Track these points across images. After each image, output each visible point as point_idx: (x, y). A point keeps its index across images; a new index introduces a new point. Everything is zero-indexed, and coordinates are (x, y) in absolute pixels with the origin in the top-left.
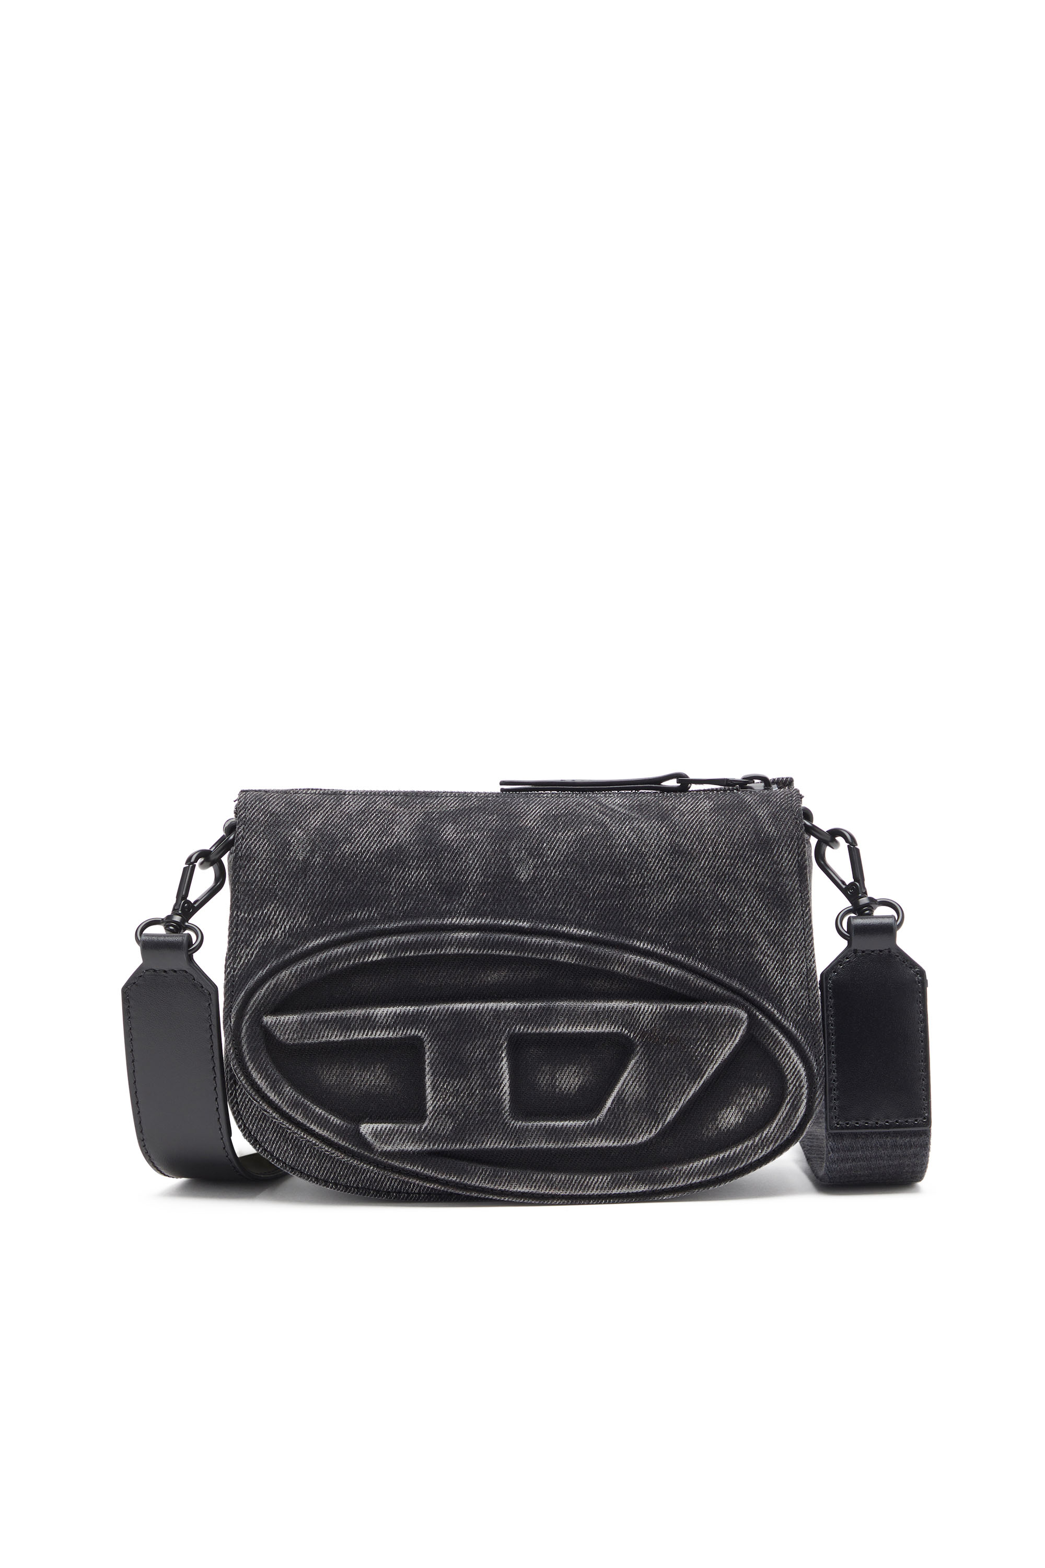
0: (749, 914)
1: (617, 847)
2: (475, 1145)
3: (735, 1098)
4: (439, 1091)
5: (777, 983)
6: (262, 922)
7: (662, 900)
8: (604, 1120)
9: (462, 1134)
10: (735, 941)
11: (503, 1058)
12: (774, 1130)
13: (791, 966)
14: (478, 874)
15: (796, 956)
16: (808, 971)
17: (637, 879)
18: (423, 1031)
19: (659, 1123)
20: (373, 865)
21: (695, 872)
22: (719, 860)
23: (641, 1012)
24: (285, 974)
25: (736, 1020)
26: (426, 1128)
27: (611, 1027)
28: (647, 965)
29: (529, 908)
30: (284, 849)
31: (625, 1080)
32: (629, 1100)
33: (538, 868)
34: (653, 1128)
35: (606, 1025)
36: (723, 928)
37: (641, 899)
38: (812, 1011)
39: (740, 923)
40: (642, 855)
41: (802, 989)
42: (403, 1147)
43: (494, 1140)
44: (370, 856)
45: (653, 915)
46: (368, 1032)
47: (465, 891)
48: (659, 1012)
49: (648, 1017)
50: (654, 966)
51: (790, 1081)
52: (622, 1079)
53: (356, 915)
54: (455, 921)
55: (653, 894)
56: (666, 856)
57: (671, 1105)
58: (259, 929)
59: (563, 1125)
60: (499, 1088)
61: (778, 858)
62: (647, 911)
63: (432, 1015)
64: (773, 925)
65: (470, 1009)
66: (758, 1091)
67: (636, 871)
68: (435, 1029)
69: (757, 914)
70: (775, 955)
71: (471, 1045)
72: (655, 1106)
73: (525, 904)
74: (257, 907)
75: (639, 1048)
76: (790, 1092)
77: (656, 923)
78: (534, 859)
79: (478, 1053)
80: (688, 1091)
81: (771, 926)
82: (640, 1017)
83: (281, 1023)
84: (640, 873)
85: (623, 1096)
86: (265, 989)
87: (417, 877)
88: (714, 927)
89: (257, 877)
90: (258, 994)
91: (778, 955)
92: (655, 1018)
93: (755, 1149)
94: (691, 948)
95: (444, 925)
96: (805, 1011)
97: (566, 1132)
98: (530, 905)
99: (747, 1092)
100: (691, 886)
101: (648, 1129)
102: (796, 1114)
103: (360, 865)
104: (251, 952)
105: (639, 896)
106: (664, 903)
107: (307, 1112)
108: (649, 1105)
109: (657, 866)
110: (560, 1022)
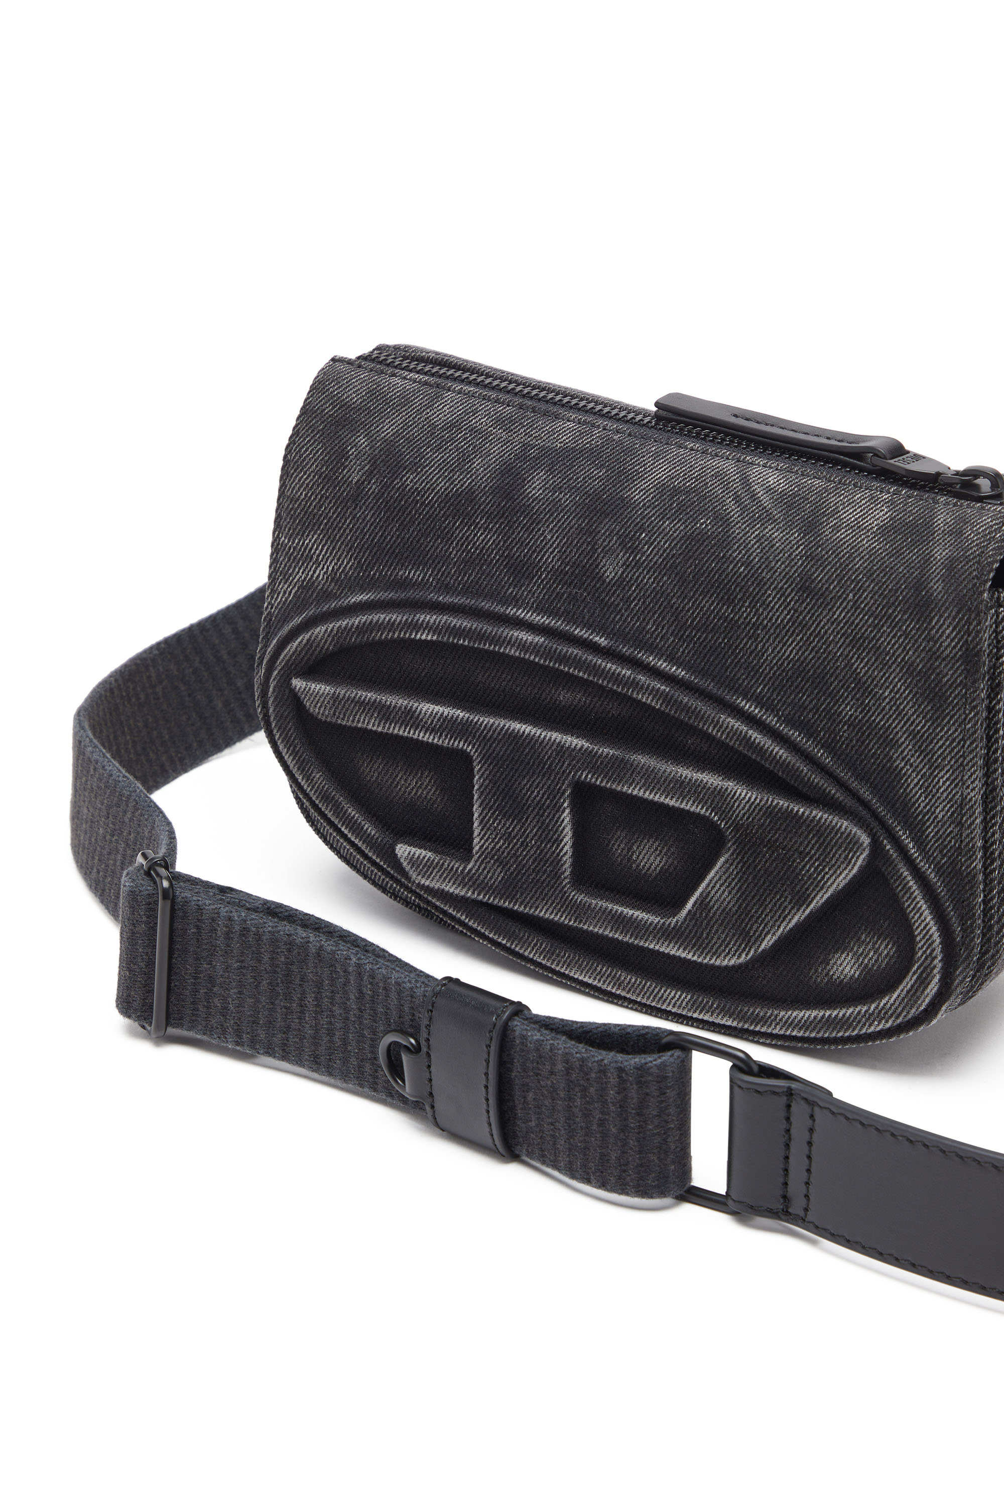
0: (891, 700)
1: (731, 562)
2: (528, 909)
3: (852, 943)
4: (488, 829)
5: (919, 805)
6: (302, 555)
7: (779, 652)
8: (682, 923)
9: (513, 890)
10: (870, 733)
11: (565, 809)
12: (895, 1001)
13: (940, 788)
14: (554, 557)
15: (948, 775)
16: (963, 800)
17: (748, 615)
18: (473, 747)
19: (751, 948)
20: (435, 511)
21: (825, 624)
22: (859, 614)
23: (736, 797)
24: (320, 630)
25: (854, 844)
26: (470, 870)
27: (697, 806)
28: (748, 736)
29: (611, 619)
30: (337, 463)
31: (711, 881)
32: (716, 907)
33: (628, 566)
34: (742, 952)
35: (691, 802)
36: (856, 711)
37: (752, 644)
38: (963, 857)
39: (879, 711)
40: (761, 583)
41: (952, 823)
42: (443, 887)
43: (551, 909)
44: (433, 498)
45: (766, 668)
46: (410, 729)
47: (536, 575)
48: (758, 804)
49: (745, 806)
50: (757, 741)
51: (920, 945)
52: (709, 877)
53: (409, 573)
54: (521, 613)
55: (767, 641)
56: (792, 591)
57: (766, 929)
58: (299, 562)
59: (632, 915)
60: (558, 846)
61: (937, 632)
62: (758, 662)
63: (484, 730)
64: (921, 725)
65: (529, 734)
66: (881, 943)
67: (750, 603)
68: (487, 748)
69: (900, 704)
70: (921, 766)
71: (528, 781)
72: (747, 924)
73: (606, 612)
74: (298, 534)
75: (730, 844)
76: (919, 959)
77: (769, 681)
78: (626, 553)
79: (535, 793)
80: (789, 917)
81: (918, 725)
82: (734, 804)
83: (311, 691)
84: (754, 607)
85: (707, 900)
86: (297, 642)
87: (483, 541)
88: (843, 706)
89: (301, 494)
90: (289, 647)
91: (924, 767)
92: (754, 810)
93: (870, 1018)
94: (812, 726)
95: (507, 615)
96: (953, 854)
97: (635, 924)
98: (613, 616)
99: (868, 940)
100: (818, 642)
101: (736, 951)
102: (924, 990)
103: (420, 508)
104: (289, 589)
105: (750, 638)
106: (782, 656)
107: (338, 809)
108: (739, 921)
109: (776, 603)
110: (636, 782)
